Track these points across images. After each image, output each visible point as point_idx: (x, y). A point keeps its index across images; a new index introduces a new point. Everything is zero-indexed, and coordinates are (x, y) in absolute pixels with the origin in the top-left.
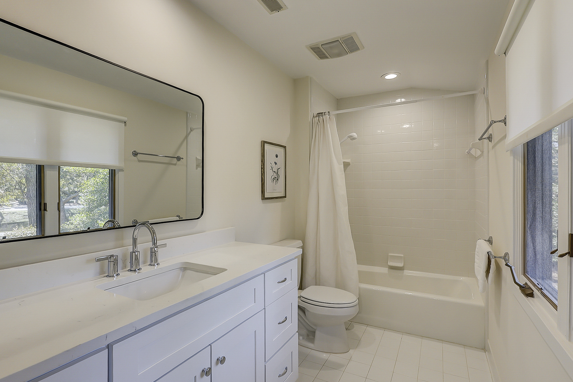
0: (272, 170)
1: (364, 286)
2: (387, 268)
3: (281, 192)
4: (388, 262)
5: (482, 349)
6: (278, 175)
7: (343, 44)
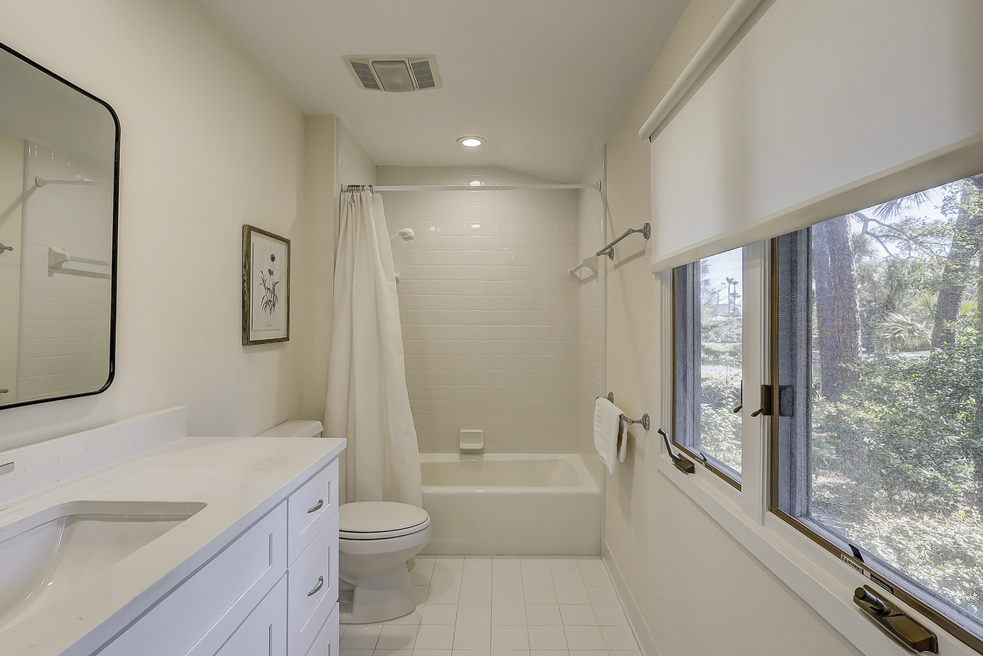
0: (264, 286)
1: (430, 490)
2: (457, 453)
3: (280, 330)
4: (459, 444)
5: (597, 555)
6: (274, 295)
7: (410, 71)
